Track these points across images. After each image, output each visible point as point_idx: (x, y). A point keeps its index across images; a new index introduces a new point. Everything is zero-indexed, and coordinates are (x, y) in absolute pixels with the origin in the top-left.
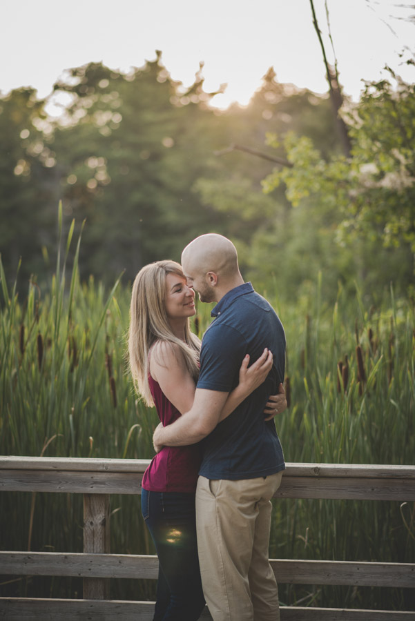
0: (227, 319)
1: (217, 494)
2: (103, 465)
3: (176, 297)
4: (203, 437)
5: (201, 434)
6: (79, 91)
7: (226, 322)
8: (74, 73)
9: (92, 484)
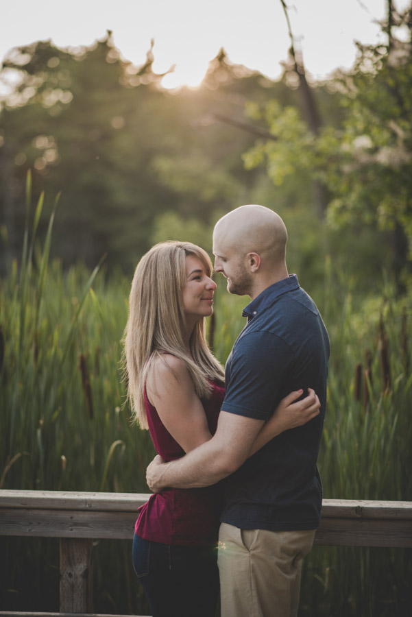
0: (271, 324)
1: (251, 547)
2: (86, 502)
3: (193, 286)
4: (226, 475)
5: (224, 471)
6: (29, 69)
7: (270, 329)
8: (24, 51)
9: (71, 526)
